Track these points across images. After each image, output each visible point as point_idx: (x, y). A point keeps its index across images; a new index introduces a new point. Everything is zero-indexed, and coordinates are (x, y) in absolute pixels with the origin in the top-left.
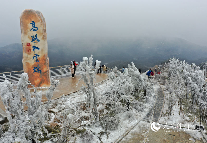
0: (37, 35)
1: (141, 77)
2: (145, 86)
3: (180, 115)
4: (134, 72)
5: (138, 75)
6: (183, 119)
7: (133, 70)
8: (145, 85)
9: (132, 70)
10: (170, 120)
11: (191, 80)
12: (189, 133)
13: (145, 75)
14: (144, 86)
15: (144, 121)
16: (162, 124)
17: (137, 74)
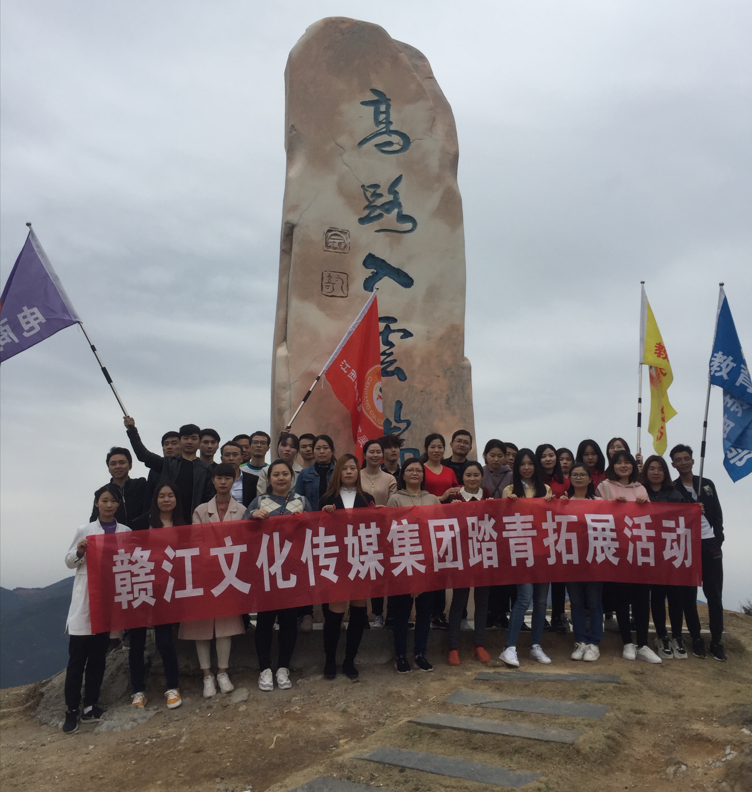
0: (398, 180)
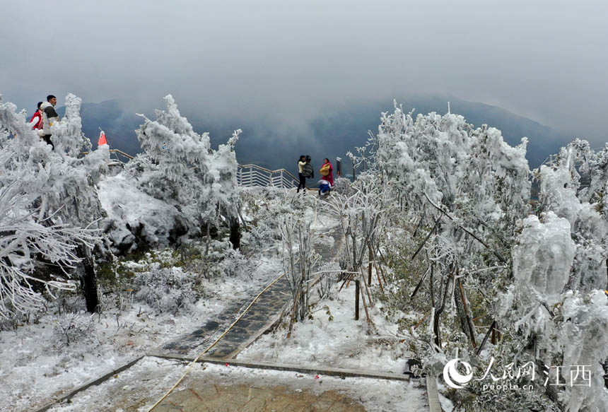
1: (207, 164)
2: (229, 203)
3: (357, 318)
4: (173, 140)
5: (192, 153)
6: (367, 337)
7: (163, 129)
8: (231, 199)
9: (159, 132)
10: (296, 343)
11: (405, 154)
12: (365, 397)
13: (228, 153)
14: (225, 205)
15: (159, 360)
16: (247, 366)
17: (189, 150)
